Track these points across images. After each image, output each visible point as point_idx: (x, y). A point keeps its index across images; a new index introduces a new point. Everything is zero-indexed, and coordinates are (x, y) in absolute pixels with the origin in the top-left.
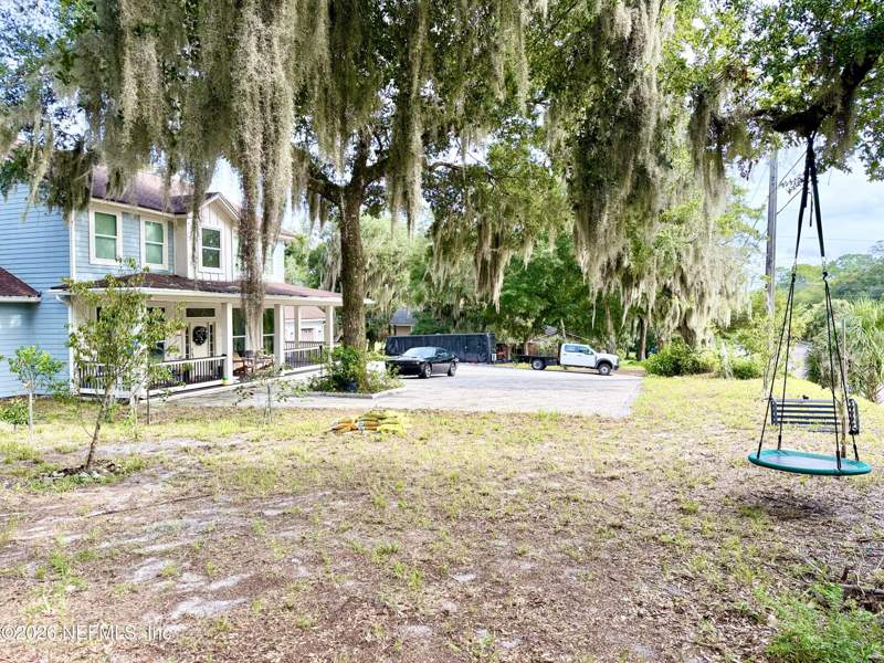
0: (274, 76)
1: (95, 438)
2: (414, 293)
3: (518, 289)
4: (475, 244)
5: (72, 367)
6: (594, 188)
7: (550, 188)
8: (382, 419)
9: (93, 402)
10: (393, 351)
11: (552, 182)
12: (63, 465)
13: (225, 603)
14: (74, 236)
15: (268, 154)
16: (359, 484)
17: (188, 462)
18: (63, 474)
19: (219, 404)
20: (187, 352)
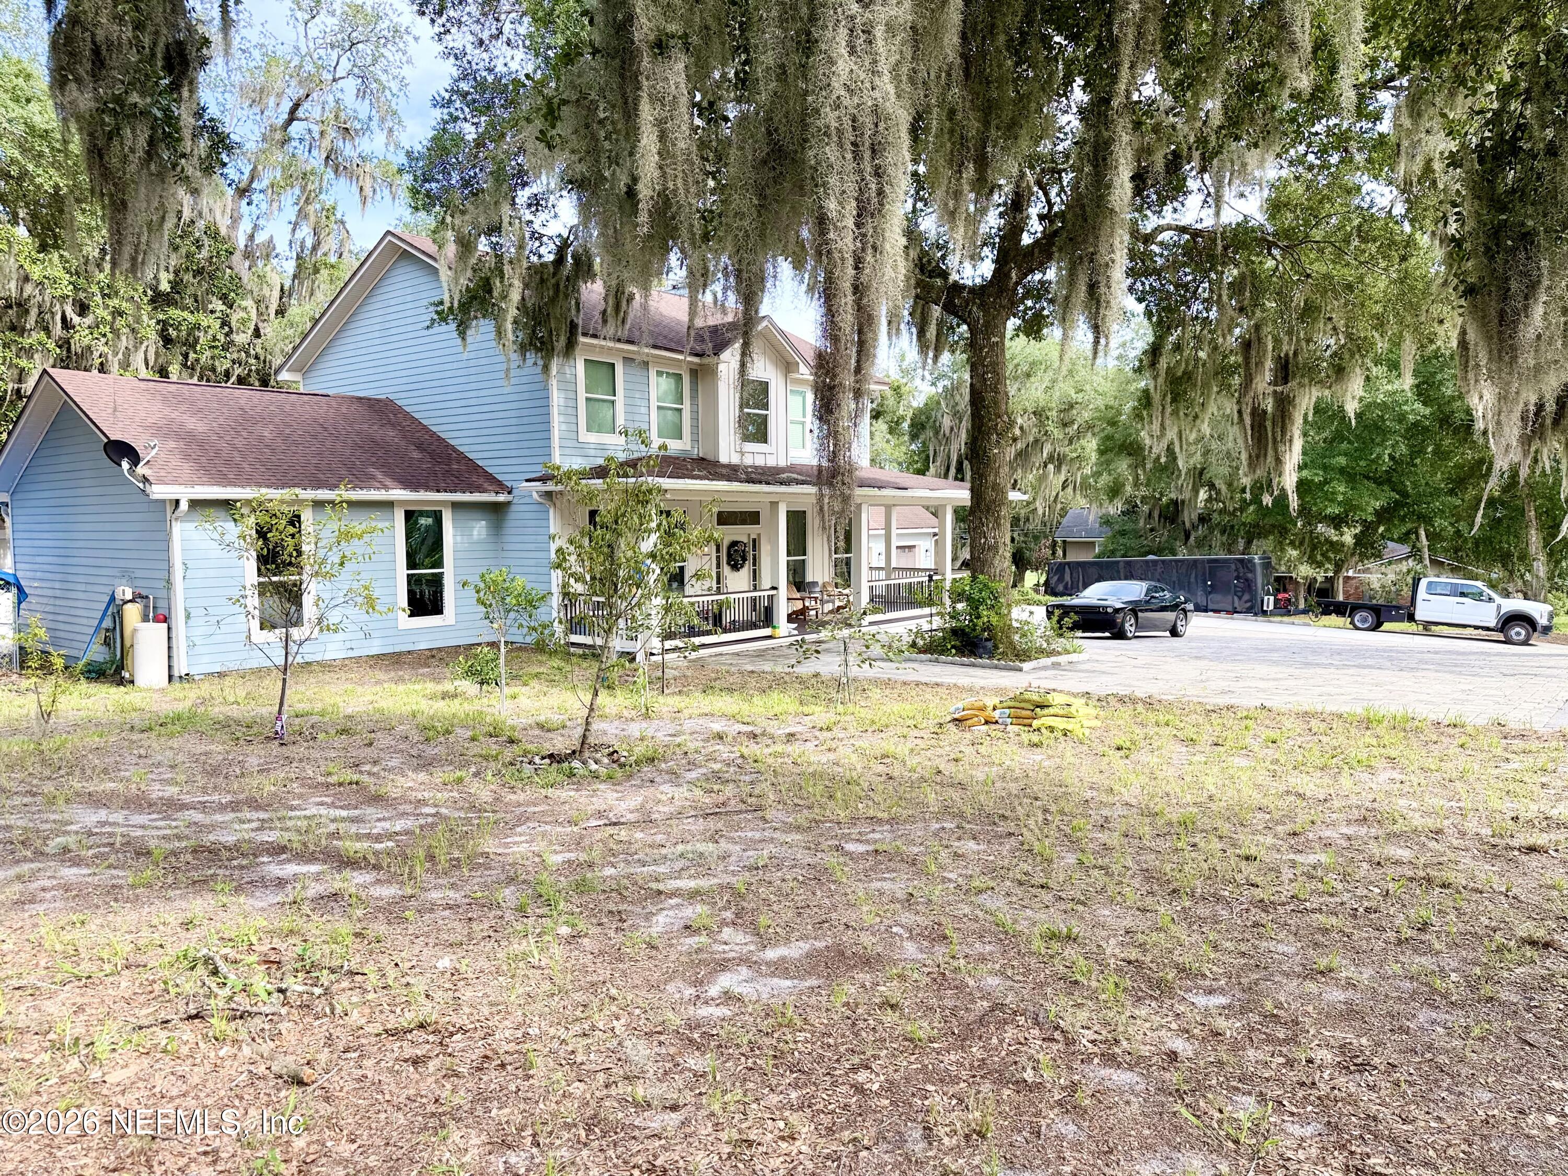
0: (877, 94)
1: (591, 710)
2: (1105, 479)
3: (1325, 468)
4: (1236, 380)
5: (556, 600)
6: (1514, 249)
7: (1404, 259)
8: (1042, 707)
9: (584, 657)
10: (1060, 588)
11: (1410, 242)
12: (548, 748)
13: (788, 983)
14: (557, 398)
15: (864, 235)
16: (1003, 816)
17: (725, 756)
18: (547, 761)
19: (767, 667)
20: (718, 582)
